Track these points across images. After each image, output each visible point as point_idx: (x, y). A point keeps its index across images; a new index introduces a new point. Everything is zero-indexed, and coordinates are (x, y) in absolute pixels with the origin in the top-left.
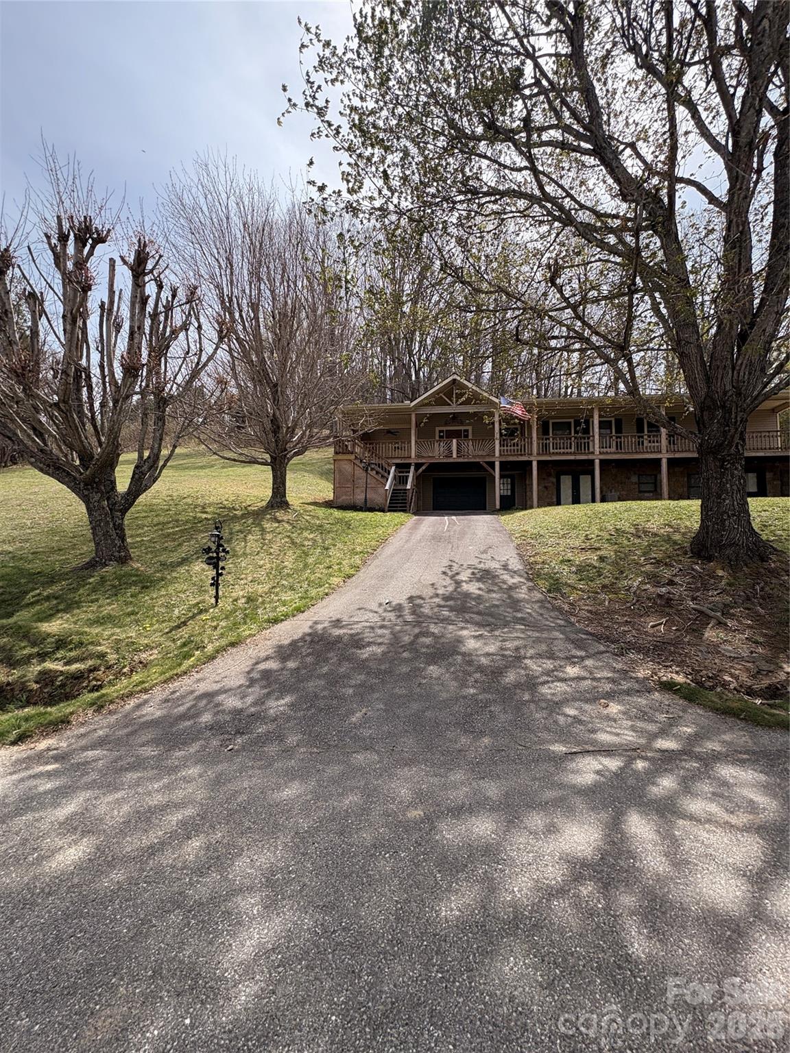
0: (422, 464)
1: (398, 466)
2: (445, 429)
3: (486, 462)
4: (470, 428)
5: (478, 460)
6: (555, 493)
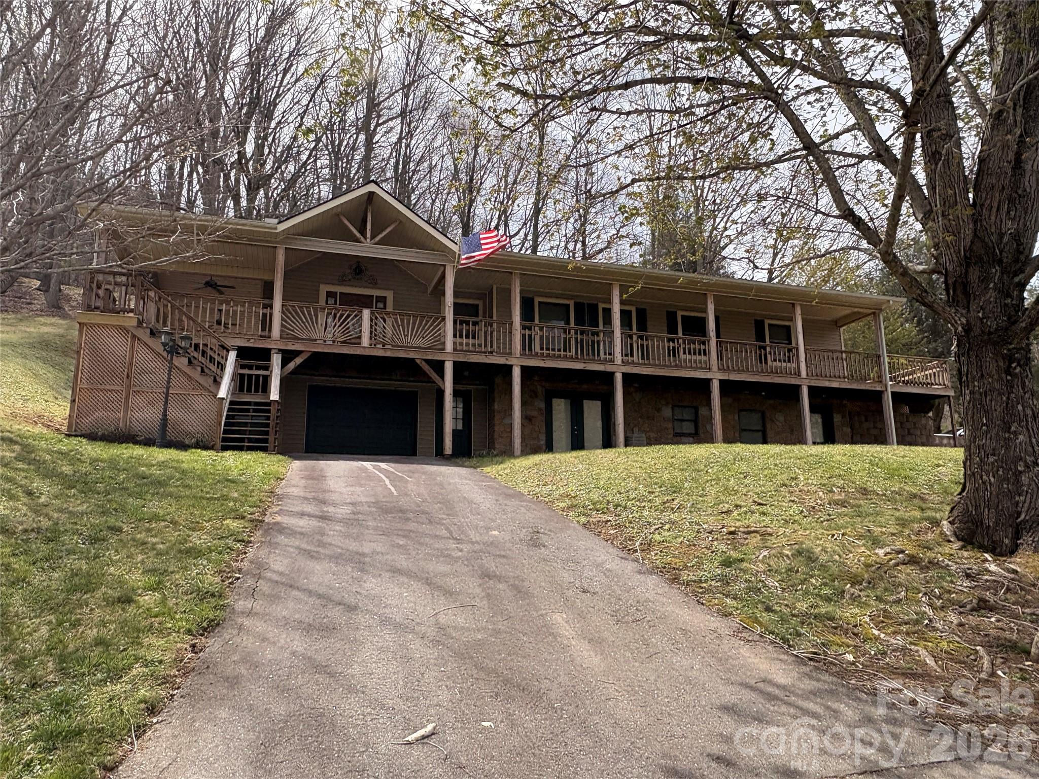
0: (297, 353)
1: (243, 353)
2: (339, 289)
3: (427, 361)
4: (389, 295)
5: (411, 355)
6: (544, 429)
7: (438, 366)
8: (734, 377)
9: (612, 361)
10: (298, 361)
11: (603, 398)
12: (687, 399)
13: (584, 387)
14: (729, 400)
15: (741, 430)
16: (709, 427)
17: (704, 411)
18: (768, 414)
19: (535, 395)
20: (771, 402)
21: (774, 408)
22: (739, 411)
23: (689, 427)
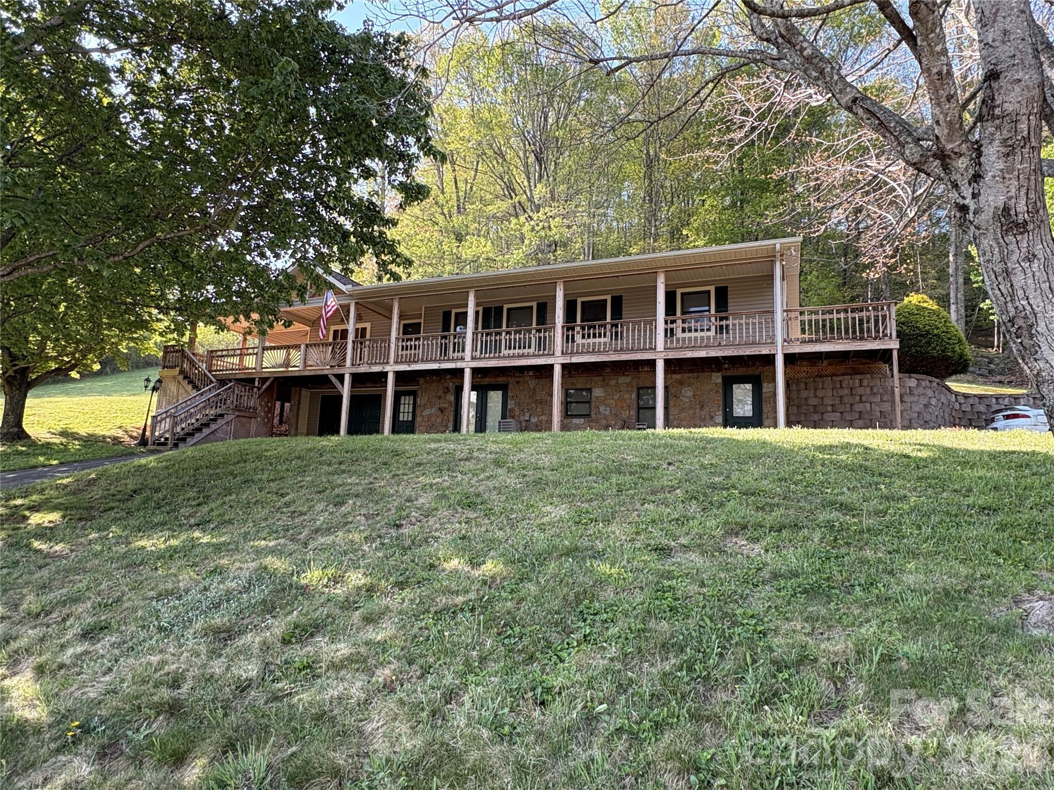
0: (267, 379)
2: (340, 327)
4: (368, 326)
5: (325, 373)
8: (576, 360)
9: (462, 359)
10: (268, 384)
11: (504, 388)
12: (581, 382)
13: (486, 381)
14: (628, 379)
15: (639, 408)
16: (602, 408)
17: (598, 392)
18: (672, 390)
19: (447, 390)
20: (678, 376)
21: (681, 383)
22: (639, 389)
23: (582, 409)
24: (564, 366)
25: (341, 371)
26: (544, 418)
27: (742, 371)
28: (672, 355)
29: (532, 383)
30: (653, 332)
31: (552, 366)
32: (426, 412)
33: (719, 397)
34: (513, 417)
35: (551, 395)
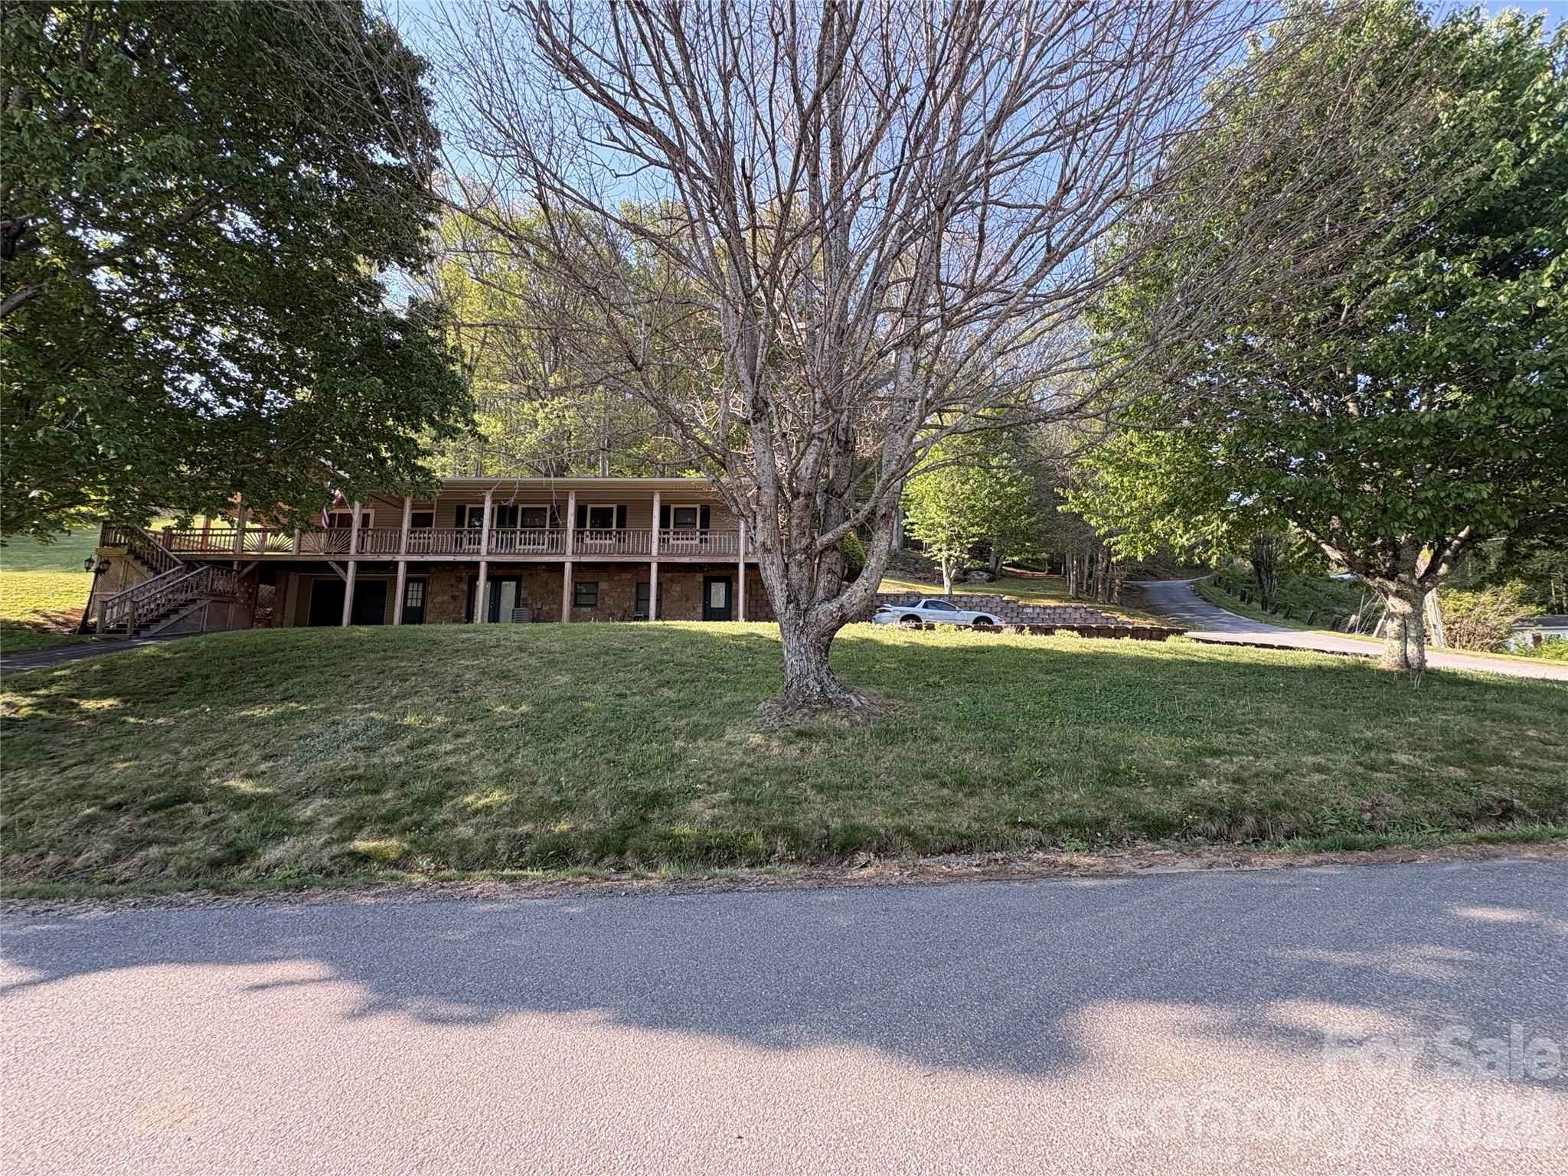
0: (249, 563)
2: (337, 511)
3: (338, 562)
4: (372, 512)
5: (325, 559)
6: (464, 605)
7: (344, 565)
8: (584, 559)
9: (478, 553)
10: (250, 567)
11: (518, 579)
12: (588, 577)
13: (501, 572)
14: (629, 576)
15: (638, 600)
16: (607, 599)
17: (603, 586)
18: (665, 586)
19: (460, 580)
20: (669, 575)
21: (672, 580)
22: (638, 584)
23: (590, 600)
24: (574, 564)
25: (343, 558)
26: (555, 606)
27: (718, 573)
28: (663, 560)
29: (545, 576)
30: (649, 541)
31: (563, 564)
32: (438, 599)
33: (701, 593)
34: (526, 606)
35: (562, 587)
